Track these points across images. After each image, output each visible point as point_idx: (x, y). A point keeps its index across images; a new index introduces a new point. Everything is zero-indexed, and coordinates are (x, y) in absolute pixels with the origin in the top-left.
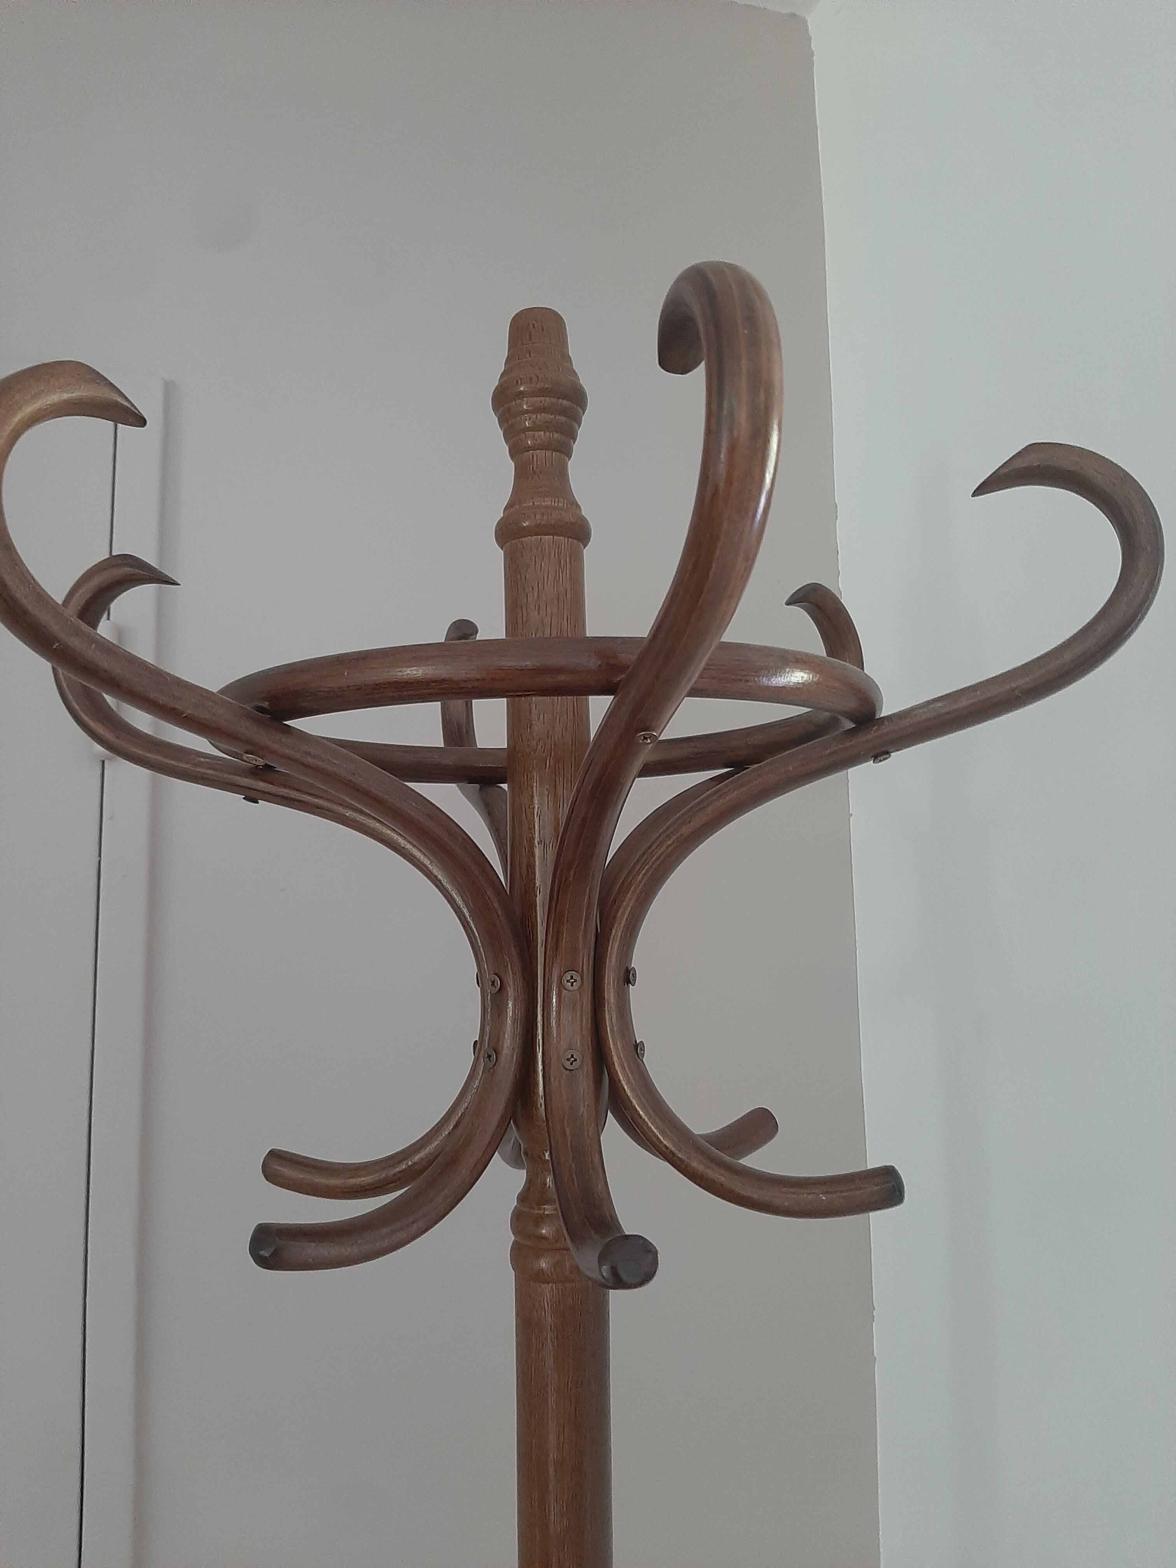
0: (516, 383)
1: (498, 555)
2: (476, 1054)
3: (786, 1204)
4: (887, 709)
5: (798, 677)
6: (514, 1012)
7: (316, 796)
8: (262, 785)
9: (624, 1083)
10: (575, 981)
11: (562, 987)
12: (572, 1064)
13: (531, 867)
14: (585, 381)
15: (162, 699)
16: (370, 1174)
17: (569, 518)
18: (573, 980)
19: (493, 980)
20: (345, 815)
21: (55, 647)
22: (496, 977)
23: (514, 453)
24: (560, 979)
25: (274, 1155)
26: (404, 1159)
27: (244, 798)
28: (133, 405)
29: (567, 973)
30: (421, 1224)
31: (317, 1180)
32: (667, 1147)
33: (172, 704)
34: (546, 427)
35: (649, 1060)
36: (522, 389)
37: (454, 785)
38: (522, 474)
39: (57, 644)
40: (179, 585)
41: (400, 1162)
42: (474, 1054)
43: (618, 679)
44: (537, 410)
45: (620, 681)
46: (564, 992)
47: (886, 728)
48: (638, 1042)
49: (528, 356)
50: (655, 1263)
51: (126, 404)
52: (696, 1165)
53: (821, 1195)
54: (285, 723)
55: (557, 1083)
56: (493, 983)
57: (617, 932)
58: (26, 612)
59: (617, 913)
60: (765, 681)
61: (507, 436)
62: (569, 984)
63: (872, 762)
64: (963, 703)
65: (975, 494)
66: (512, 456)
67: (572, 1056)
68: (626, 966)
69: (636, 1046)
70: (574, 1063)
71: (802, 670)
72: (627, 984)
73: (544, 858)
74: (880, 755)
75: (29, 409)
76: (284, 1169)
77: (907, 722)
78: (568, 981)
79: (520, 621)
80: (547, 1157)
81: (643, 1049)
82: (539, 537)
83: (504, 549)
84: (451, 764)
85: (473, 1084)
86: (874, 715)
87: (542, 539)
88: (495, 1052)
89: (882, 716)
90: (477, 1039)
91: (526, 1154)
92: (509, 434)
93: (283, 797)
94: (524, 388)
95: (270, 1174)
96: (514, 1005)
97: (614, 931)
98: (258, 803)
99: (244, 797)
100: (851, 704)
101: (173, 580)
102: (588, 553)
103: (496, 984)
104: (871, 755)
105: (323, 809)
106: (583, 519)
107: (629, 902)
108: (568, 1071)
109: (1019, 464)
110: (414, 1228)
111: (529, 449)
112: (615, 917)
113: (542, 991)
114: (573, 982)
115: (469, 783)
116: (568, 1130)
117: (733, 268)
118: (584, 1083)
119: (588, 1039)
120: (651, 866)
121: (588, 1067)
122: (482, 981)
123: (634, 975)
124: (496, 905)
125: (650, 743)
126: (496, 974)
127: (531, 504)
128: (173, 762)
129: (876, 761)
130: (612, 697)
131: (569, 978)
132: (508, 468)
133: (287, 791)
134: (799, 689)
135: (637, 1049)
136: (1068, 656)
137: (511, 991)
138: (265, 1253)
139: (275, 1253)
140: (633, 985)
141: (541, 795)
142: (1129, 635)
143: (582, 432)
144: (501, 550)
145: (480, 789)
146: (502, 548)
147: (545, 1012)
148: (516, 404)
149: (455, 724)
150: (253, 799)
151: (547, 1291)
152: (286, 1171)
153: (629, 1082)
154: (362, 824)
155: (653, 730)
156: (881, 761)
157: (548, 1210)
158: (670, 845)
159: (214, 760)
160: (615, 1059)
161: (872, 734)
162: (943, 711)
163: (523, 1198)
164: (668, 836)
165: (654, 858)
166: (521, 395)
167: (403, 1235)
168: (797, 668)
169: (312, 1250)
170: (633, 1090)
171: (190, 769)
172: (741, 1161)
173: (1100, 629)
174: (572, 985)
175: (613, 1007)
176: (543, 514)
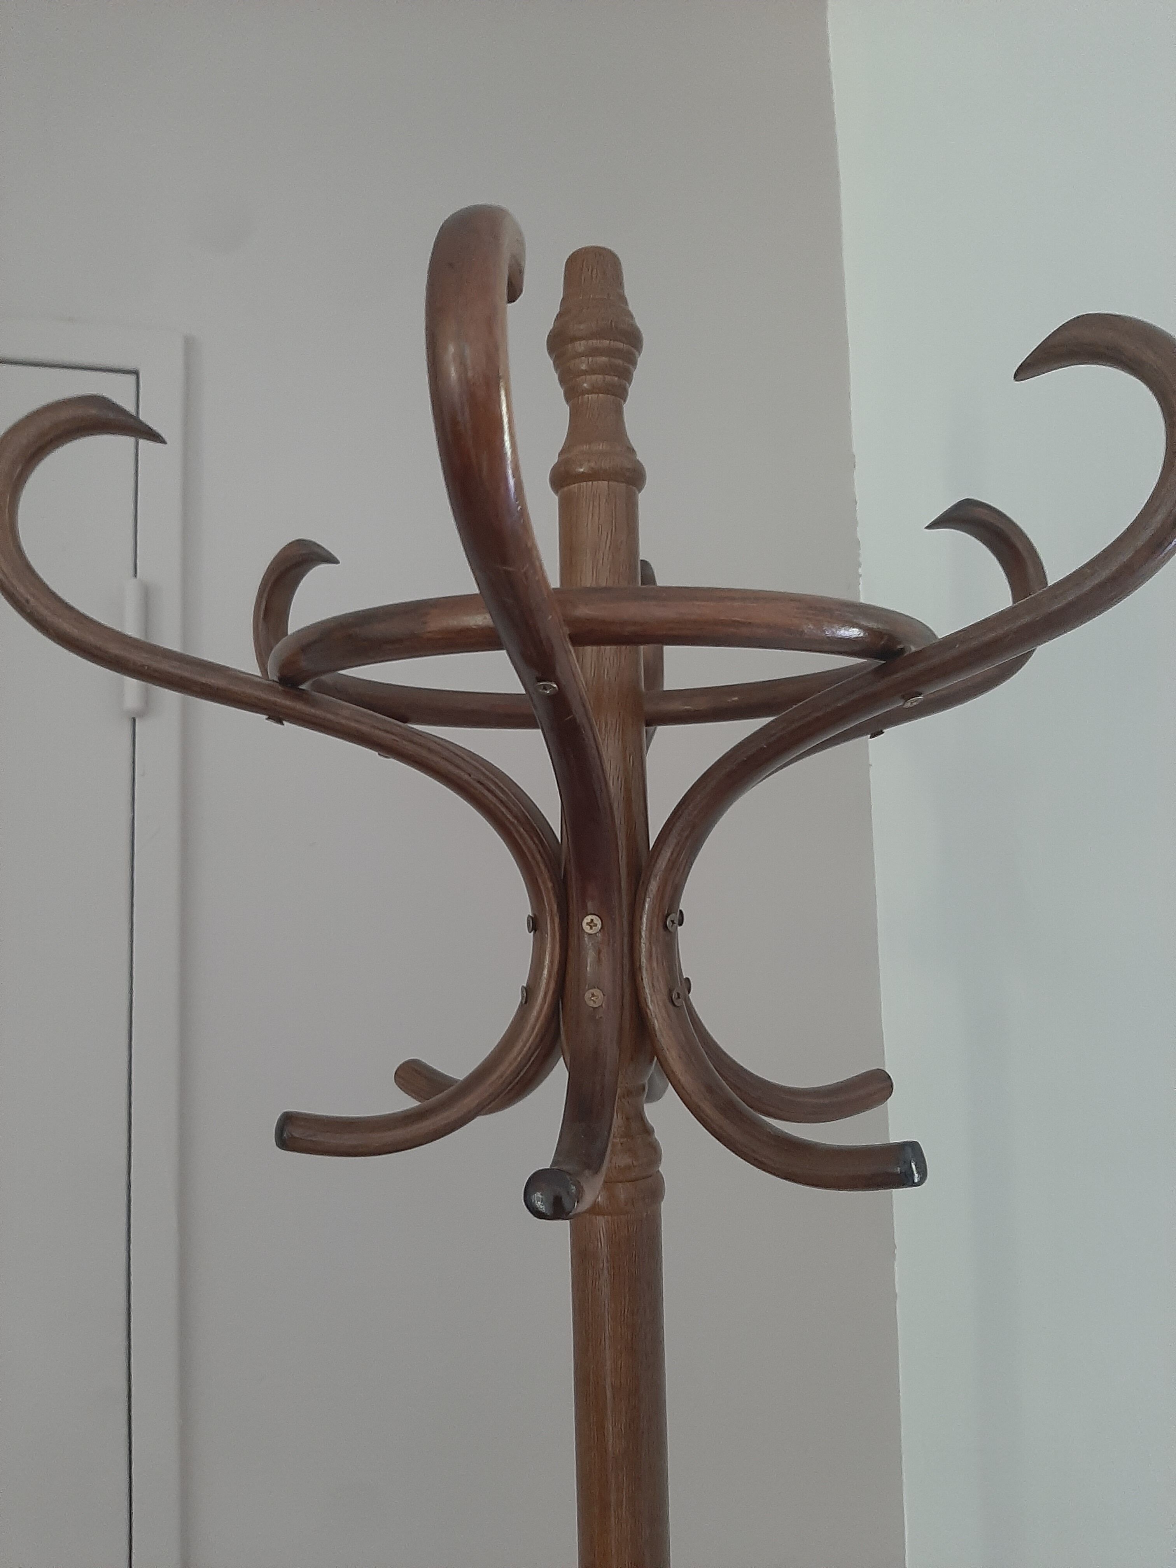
66: (568, 399)
111: (585, 392)
132: (563, 411)
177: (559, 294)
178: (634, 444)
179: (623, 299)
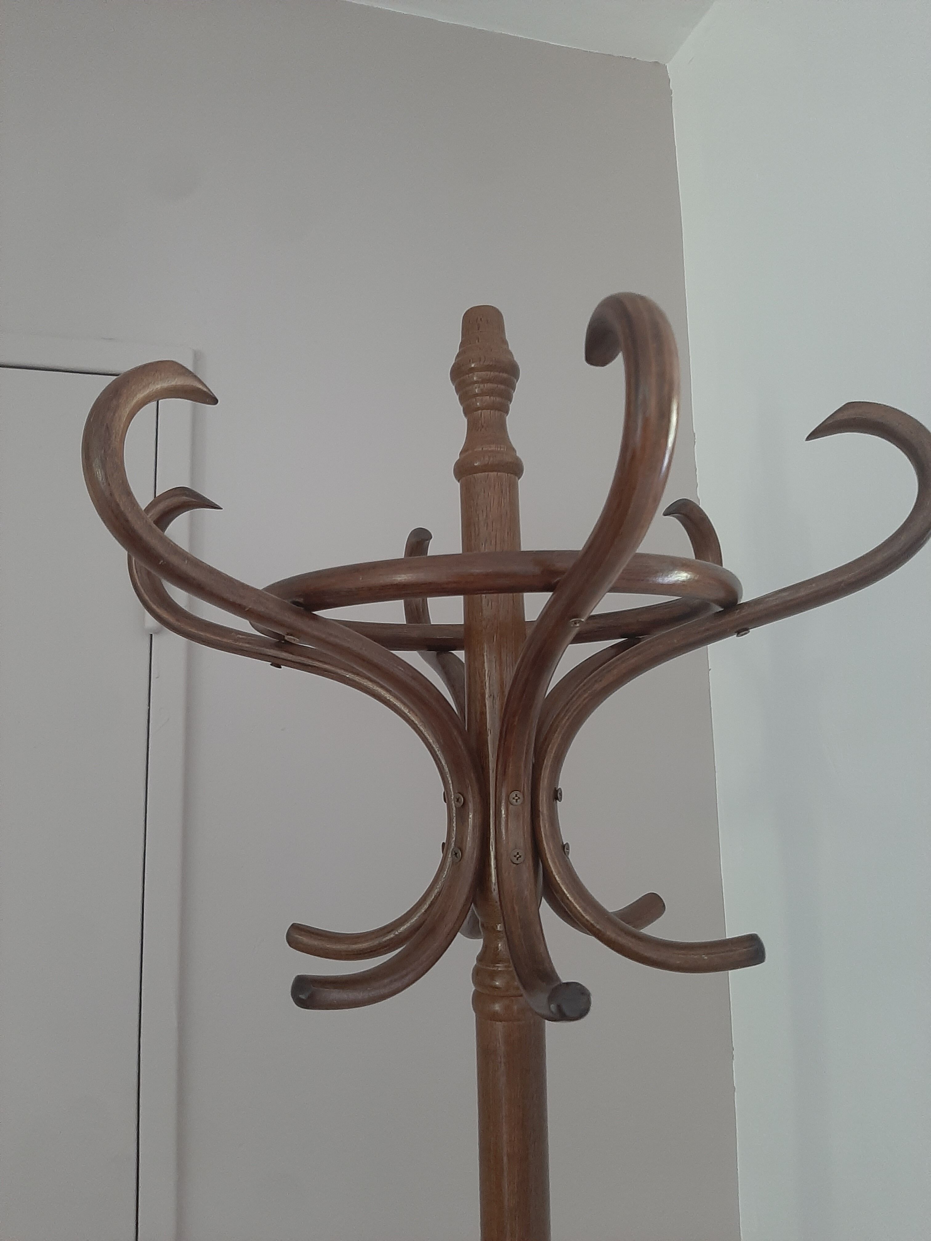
0: (469, 361)
1: (457, 486)
2: (444, 852)
3: (678, 962)
4: (745, 597)
5: (682, 576)
6: (474, 820)
7: (326, 663)
8: (284, 655)
9: (554, 873)
10: (519, 798)
11: (509, 803)
12: (517, 859)
13: (483, 713)
14: (517, 358)
15: (232, 598)
16: (367, 941)
17: (508, 459)
18: (517, 798)
19: (458, 798)
20: (346, 676)
21: (160, 563)
22: (460, 795)
23: (467, 411)
24: (508, 797)
25: (296, 928)
26: (392, 930)
27: (271, 665)
28: (209, 390)
29: (513, 793)
30: (411, 976)
31: (328, 946)
32: (587, 921)
33: (239, 601)
34: (491, 393)
35: (573, 857)
36: (473, 366)
37: (416, 652)
38: (473, 426)
39: (162, 561)
40: (222, 509)
41: (389, 932)
42: (443, 852)
43: (555, 581)
44: (484, 381)
45: (558, 582)
46: (511, 806)
47: (744, 612)
48: (564, 843)
49: (477, 341)
50: (589, 1002)
51: (205, 389)
52: (611, 933)
53: (704, 956)
54: (314, 613)
55: (507, 874)
56: (458, 800)
57: (548, 762)
58: (141, 539)
59: (547, 749)
60: (660, 580)
61: (461, 400)
62: (515, 800)
63: (735, 636)
64: (803, 593)
65: (808, 439)
67: (518, 854)
68: (555, 787)
69: (564, 846)
70: (519, 859)
71: (686, 571)
72: (556, 800)
73: (493, 707)
74: (741, 630)
75: (140, 396)
76: (304, 938)
77: (761, 607)
78: (514, 799)
79: (473, 534)
80: (499, 927)
81: (568, 849)
82: (487, 473)
83: (460, 481)
84: (416, 637)
85: (443, 874)
86: (737, 601)
87: (489, 475)
88: (461, 850)
89: (741, 602)
90: (445, 842)
91: (483, 925)
92: (463, 398)
93: (299, 663)
94: (475, 365)
95: (292, 942)
96: (474, 816)
97: (545, 761)
98: (281, 668)
99: (270, 663)
100: (721, 594)
101: (216, 505)
102: (522, 483)
103: (460, 800)
104: (735, 631)
105: (330, 672)
106: (518, 459)
107: (557, 739)
108: (515, 865)
109: (839, 417)
110: (406, 980)
111: (478, 409)
112: (546, 751)
113: (494, 805)
114: (517, 799)
115: (428, 651)
116: (517, 909)
117: (642, 298)
118: (527, 873)
119: (529, 840)
120: (572, 714)
121: (530, 862)
122: (448, 797)
123: (561, 795)
124: (460, 742)
125: (577, 627)
126: (460, 793)
127: (481, 449)
128: (218, 638)
129: (739, 635)
130: (551, 593)
131: (515, 796)
133: (303, 659)
134: (684, 585)
135: (564, 848)
136: (879, 558)
137: (471, 805)
138: (303, 997)
139: (311, 997)
140: (560, 801)
141: (490, 661)
142: (924, 542)
143: (515, 395)
144: (457, 482)
145: (437, 654)
146: (459, 481)
147: (497, 821)
148: (469, 376)
149: (414, 606)
150: (278, 665)
151: (499, 1026)
152: (305, 940)
153: (559, 873)
154: (358, 683)
155: (581, 617)
156: (742, 635)
157: (500, 967)
158: (587, 698)
159: (249, 636)
160: (548, 856)
161: (736, 616)
162: (789, 598)
163: (481, 958)
164: (585, 691)
165: (574, 708)
166: (472, 370)
167: (398, 984)
168: (683, 571)
169: (335, 995)
170: (562, 879)
171: (232, 643)
172: (641, 931)
173: (903, 538)
174: (517, 801)
175: (546, 817)
176: (489, 457)
177: (458, 339)
178: (514, 445)
179: (505, 342)
